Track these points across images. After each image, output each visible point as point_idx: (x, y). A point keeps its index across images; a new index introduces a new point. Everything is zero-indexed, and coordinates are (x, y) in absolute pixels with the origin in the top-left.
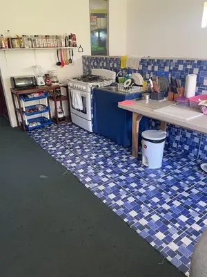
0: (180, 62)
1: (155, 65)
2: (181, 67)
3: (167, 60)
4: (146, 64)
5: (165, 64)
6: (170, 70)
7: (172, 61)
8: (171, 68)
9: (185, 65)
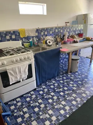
0: (56, 28)
1: (45, 31)
2: (57, 31)
3: (51, 28)
4: (40, 32)
5: (50, 30)
6: (53, 33)
7: (53, 28)
8: (53, 32)
9: (58, 29)
